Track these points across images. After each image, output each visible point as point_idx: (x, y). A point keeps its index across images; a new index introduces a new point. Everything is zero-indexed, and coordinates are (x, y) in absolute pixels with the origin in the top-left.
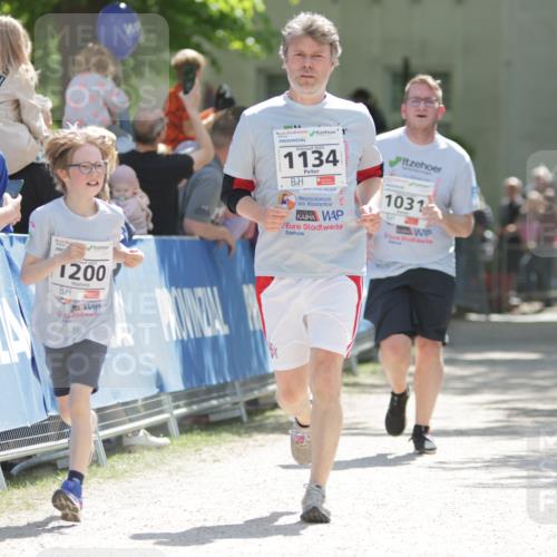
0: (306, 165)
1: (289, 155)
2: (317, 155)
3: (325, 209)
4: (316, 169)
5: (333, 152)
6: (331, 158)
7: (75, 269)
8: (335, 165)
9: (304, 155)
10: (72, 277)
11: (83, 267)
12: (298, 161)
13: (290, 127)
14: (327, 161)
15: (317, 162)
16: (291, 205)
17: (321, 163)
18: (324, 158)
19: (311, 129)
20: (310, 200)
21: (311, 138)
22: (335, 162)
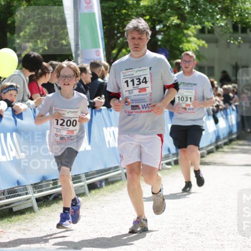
0: (133, 85)
1: (127, 82)
2: (138, 80)
3: (143, 104)
4: (138, 86)
5: (145, 78)
6: (144, 81)
7: (62, 121)
8: (146, 83)
9: (133, 81)
10: (61, 125)
11: (66, 120)
12: (130, 84)
13: (128, 69)
14: (143, 82)
15: (139, 83)
16: (129, 103)
17: (140, 83)
18: (141, 81)
19: (136, 70)
20: (136, 101)
21: (136, 73)
22: (146, 82)
